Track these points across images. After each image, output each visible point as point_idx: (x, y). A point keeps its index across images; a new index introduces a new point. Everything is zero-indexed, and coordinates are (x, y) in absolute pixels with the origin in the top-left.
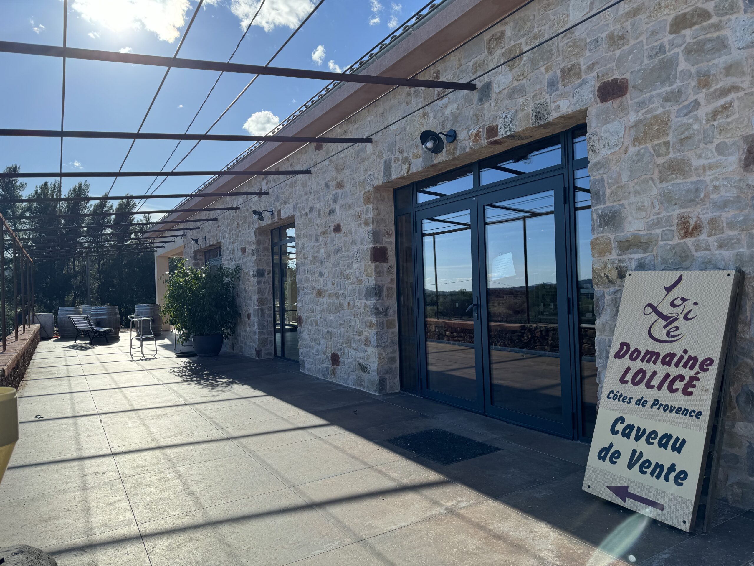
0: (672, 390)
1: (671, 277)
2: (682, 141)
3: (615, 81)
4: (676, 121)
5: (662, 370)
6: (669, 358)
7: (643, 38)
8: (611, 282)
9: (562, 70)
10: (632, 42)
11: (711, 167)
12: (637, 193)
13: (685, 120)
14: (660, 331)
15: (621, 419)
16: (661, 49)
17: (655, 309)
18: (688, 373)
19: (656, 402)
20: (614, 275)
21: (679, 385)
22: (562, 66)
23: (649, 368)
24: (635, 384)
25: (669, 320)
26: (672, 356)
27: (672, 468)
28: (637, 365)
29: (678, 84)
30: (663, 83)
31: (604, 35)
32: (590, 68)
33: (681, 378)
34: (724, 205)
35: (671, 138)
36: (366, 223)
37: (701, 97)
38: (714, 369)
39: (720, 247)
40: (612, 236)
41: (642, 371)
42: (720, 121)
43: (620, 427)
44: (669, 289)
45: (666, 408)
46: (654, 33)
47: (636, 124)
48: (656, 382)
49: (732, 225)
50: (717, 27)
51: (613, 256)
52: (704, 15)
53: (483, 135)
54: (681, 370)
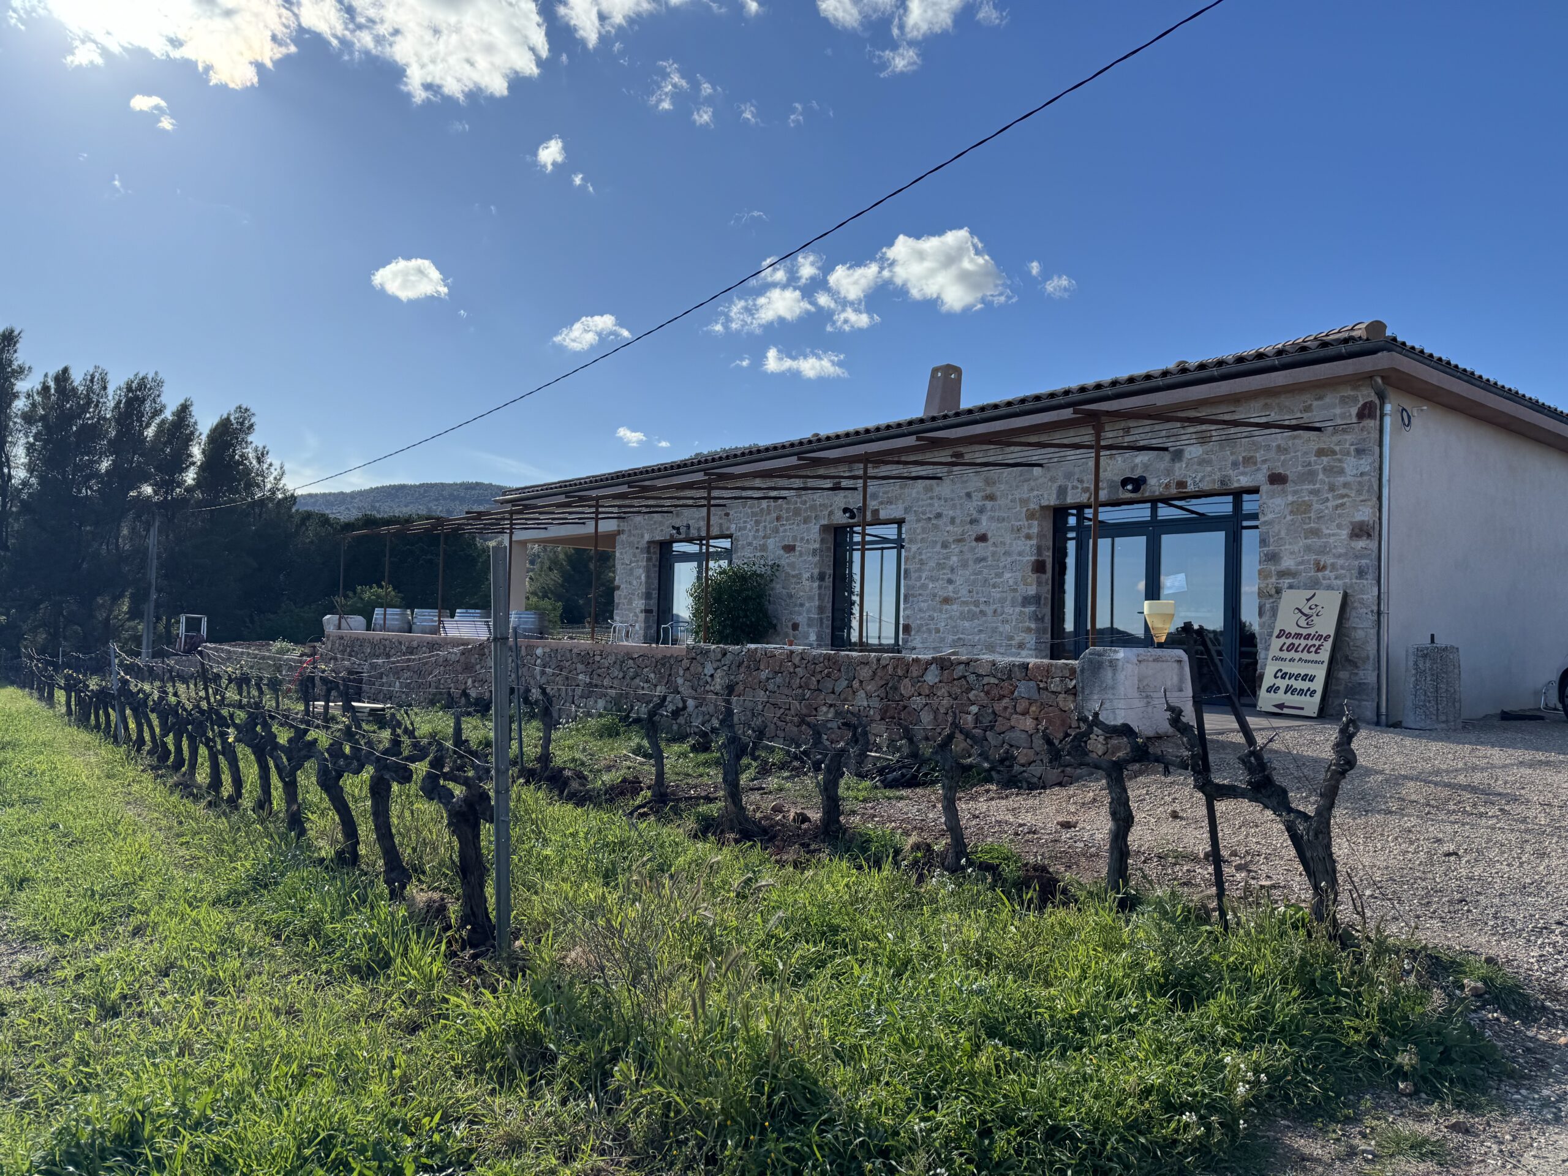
0: (1309, 652)
1: (1310, 593)
2: (1319, 518)
3: (1280, 474)
4: (1316, 506)
5: (1303, 642)
6: (1308, 636)
7: (1299, 454)
8: (1271, 596)
9: (1244, 458)
10: (1293, 454)
11: (1333, 535)
12: (1290, 544)
13: (1321, 507)
14: (1303, 623)
15: (1281, 670)
16: (1309, 464)
17: (1300, 611)
18: (1317, 643)
19: (1300, 659)
20: (1273, 591)
21: (1313, 649)
22: (1244, 454)
23: (1296, 642)
24: (1288, 650)
25: (1308, 616)
26: (1309, 635)
27: (1309, 689)
28: (1289, 641)
29: (1317, 486)
30: (1309, 483)
31: (1274, 444)
32: (1264, 461)
33: (1314, 645)
34: (1340, 556)
35: (1312, 515)
36: (1028, 537)
37: (1330, 496)
38: (1331, 640)
39: (1336, 578)
40: (1273, 568)
41: (1293, 644)
42: (1339, 511)
43: (1279, 674)
44: (1308, 600)
45: (1306, 661)
46: (1306, 453)
47: (1293, 503)
48: (1300, 649)
49: (1342, 568)
50: (1340, 461)
51: (1273, 580)
52: (1334, 453)
53: (1173, 485)
54: (1314, 642)
